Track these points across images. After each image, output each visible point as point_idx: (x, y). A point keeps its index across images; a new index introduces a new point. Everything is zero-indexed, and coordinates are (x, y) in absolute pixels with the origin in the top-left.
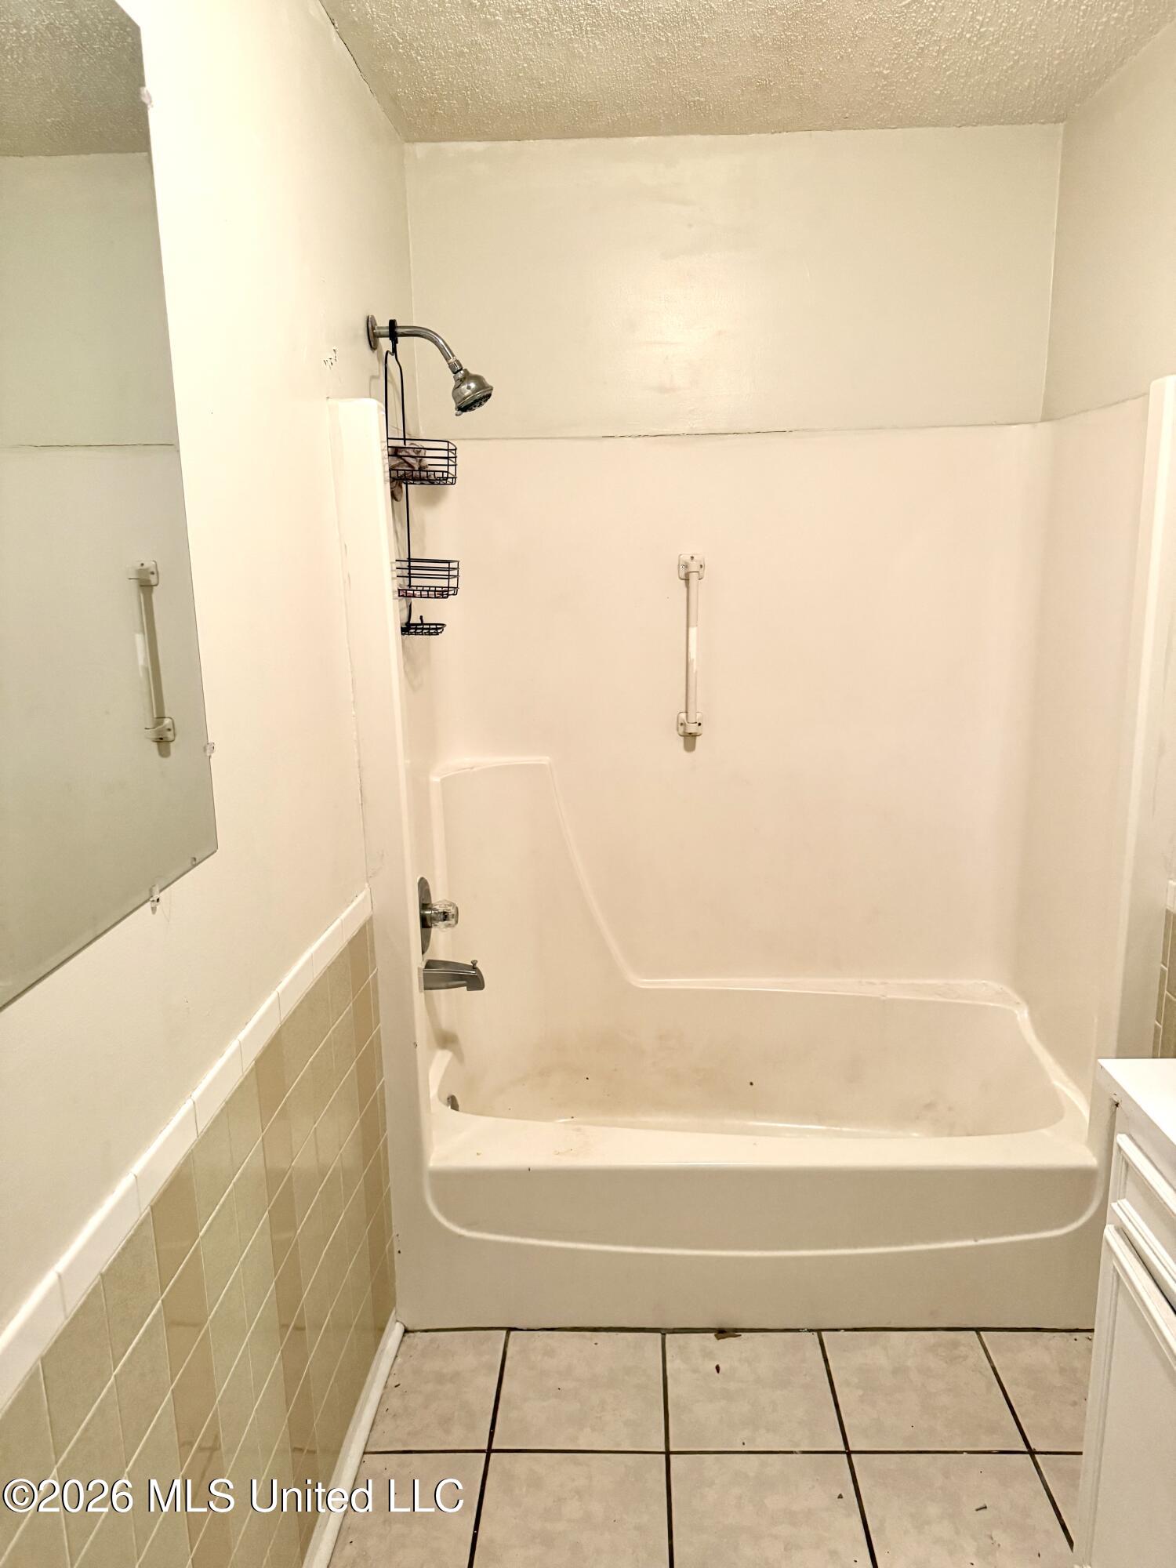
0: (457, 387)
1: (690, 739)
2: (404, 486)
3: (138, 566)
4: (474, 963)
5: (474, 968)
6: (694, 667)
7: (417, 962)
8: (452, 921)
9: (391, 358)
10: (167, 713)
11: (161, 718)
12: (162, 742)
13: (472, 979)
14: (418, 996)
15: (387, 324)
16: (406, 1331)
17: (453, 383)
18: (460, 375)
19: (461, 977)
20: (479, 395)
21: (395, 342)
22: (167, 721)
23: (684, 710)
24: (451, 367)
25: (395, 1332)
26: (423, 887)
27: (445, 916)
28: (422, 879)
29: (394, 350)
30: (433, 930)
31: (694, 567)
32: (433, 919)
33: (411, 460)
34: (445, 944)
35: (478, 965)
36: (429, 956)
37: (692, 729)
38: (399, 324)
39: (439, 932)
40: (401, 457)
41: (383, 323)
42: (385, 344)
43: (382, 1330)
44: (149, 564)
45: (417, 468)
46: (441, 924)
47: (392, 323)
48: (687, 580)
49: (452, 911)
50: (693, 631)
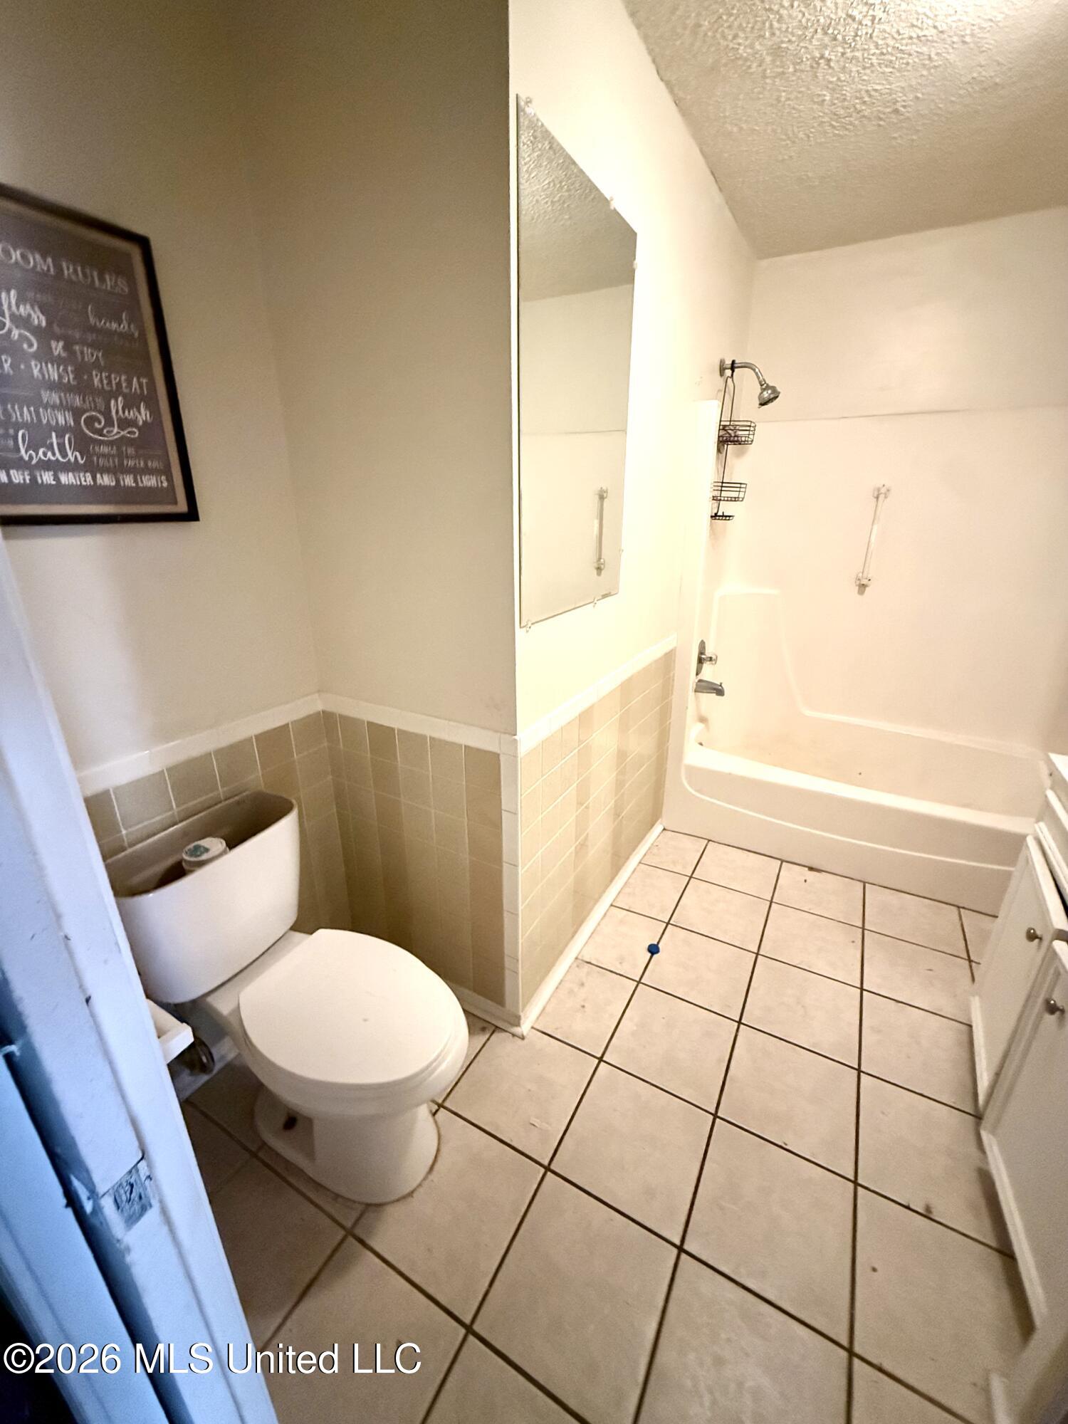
0: (762, 393)
1: (862, 587)
2: (726, 446)
3: (599, 489)
4: (721, 684)
5: (721, 686)
6: (872, 546)
7: (693, 679)
8: (714, 662)
9: (730, 380)
10: (603, 557)
11: (600, 559)
12: (599, 569)
13: (719, 691)
14: (691, 694)
15: (730, 362)
16: (664, 829)
17: (760, 391)
18: (764, 387)
19: (715, 689)
20: (772, 396)
21: (733, 371)
22: (602, 560)
23: (862, 571)
24: (760, 382)
25: (658, 828)
26: (702, 646)
27: (711, 659)
28: (702, 641)
29: (732, 375)
30: (704, 665)
31: (883, 490)
32: (704, 659)
33: (730, 431)
34: (708, 673)
35: (723, 685)
36: (700, 677)
37: (864, 582)
38: (737, 362)
39: (707, 667)
40: (726, 430)
41: (728, 362)
42: (728, 372)
43: (652, 825)
44: (604, 488)
45: (733, 435)
46: (708, 662)
47: (733, 362)
48: (877, 498)
49: (714, 657)
50: (875, 527)
